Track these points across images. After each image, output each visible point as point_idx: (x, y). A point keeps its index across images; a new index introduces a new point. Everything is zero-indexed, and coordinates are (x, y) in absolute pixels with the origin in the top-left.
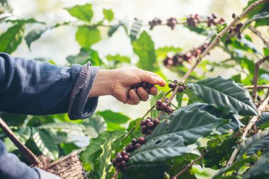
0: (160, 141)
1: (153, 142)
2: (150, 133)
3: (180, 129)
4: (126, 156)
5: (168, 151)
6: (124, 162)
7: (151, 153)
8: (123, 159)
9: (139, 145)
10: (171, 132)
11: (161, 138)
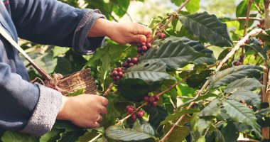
0: (148, 65)
1: (143, 64)
2: (142, 55)
3: (165, 56)
4: (121, 73)
5: (152, 76)
6: (118, 77)
7: (145, 74)
8: (118, 75)
9: (132, 64)
10: (158, 57)
11: (149, 62)
